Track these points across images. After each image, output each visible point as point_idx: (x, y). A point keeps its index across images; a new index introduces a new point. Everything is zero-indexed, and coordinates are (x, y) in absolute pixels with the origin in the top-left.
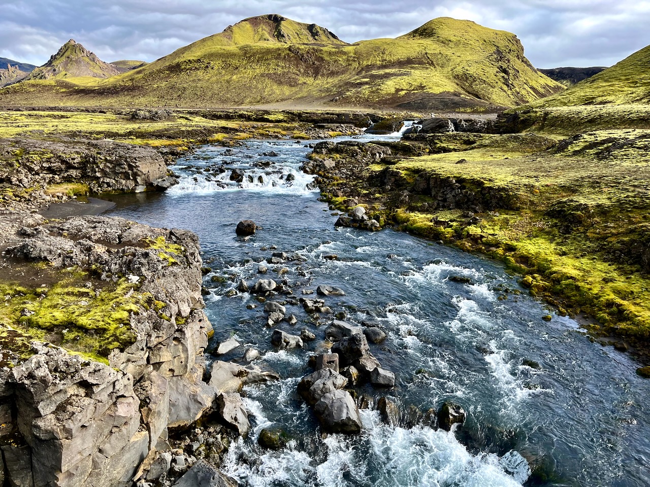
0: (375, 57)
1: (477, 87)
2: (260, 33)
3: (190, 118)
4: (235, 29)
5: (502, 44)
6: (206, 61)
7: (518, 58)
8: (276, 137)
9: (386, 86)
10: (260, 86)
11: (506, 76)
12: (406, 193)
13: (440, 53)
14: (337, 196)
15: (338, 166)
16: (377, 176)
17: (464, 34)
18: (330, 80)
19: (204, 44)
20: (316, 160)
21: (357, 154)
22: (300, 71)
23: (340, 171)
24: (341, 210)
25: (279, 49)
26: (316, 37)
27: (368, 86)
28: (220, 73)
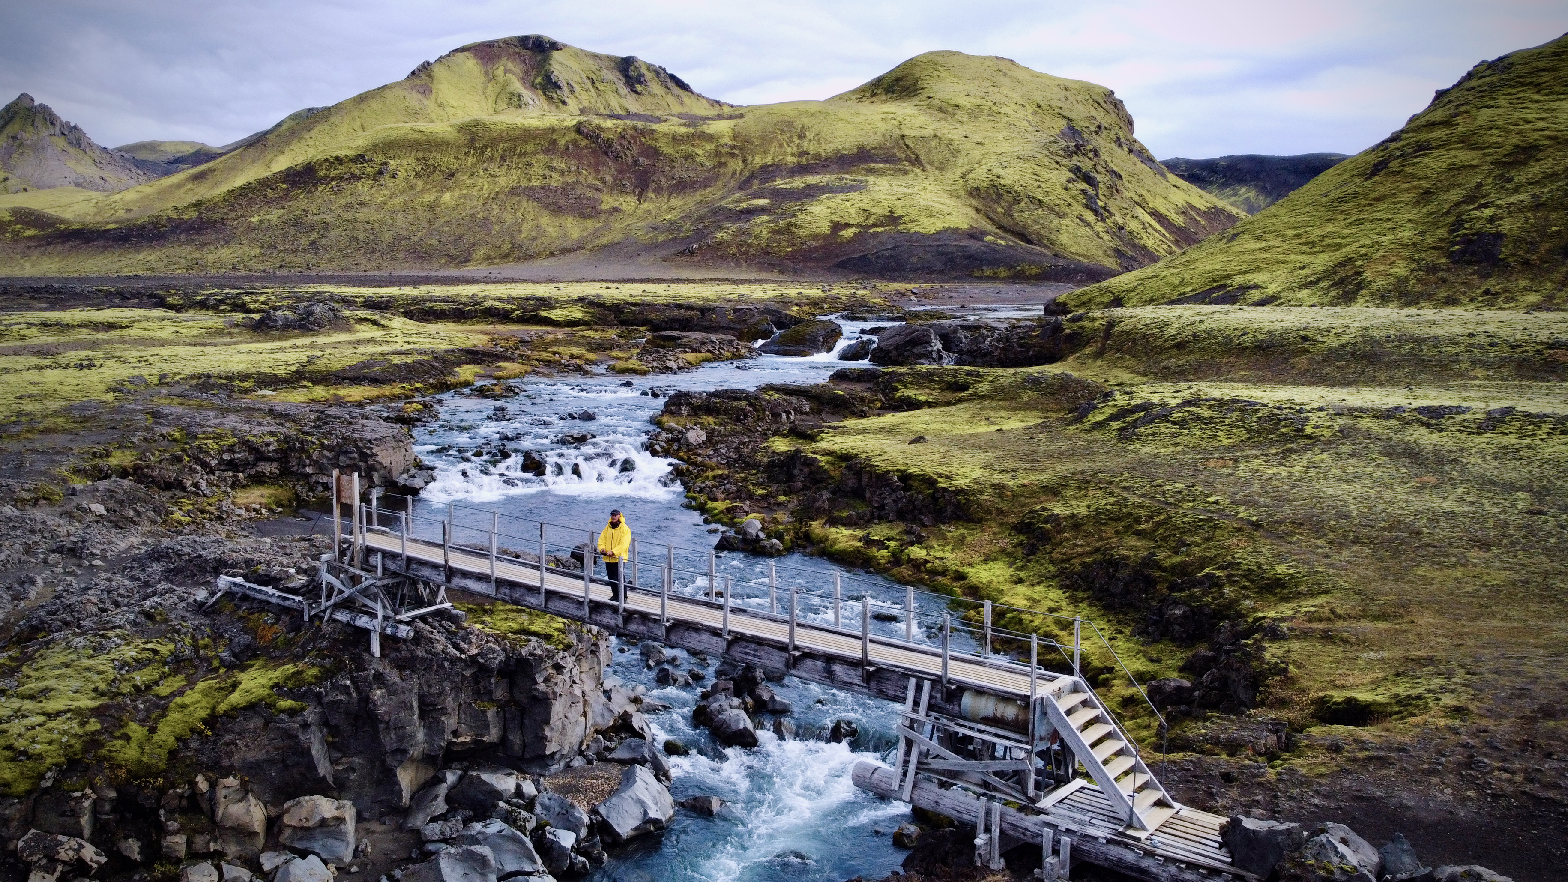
0: (781, 146)
1: (1024, 216)
2: (501, 79)
3: (383, 322)
4: (439, 71)
5: (1080, 112)
6: (379, 158)
7: (1120, 145)
8: (579, 369)
9: (809, 218)
10: (509, 218)
11: (1091, 191)
12: (826, 495)
13: (935, 136)
14: (715, 500)
15: (711, 441)
16: (781, 464)
17: (991, 89)
18: (677, 202)
19: (363, 106)
20: (670, 430)
21: (746, 416)
22: (604, 182)
23: (715, 450)
24: (723, 524)
25: (553, 130)
26: (639, 87)
27: (766, 218)
28: (412, 188)
